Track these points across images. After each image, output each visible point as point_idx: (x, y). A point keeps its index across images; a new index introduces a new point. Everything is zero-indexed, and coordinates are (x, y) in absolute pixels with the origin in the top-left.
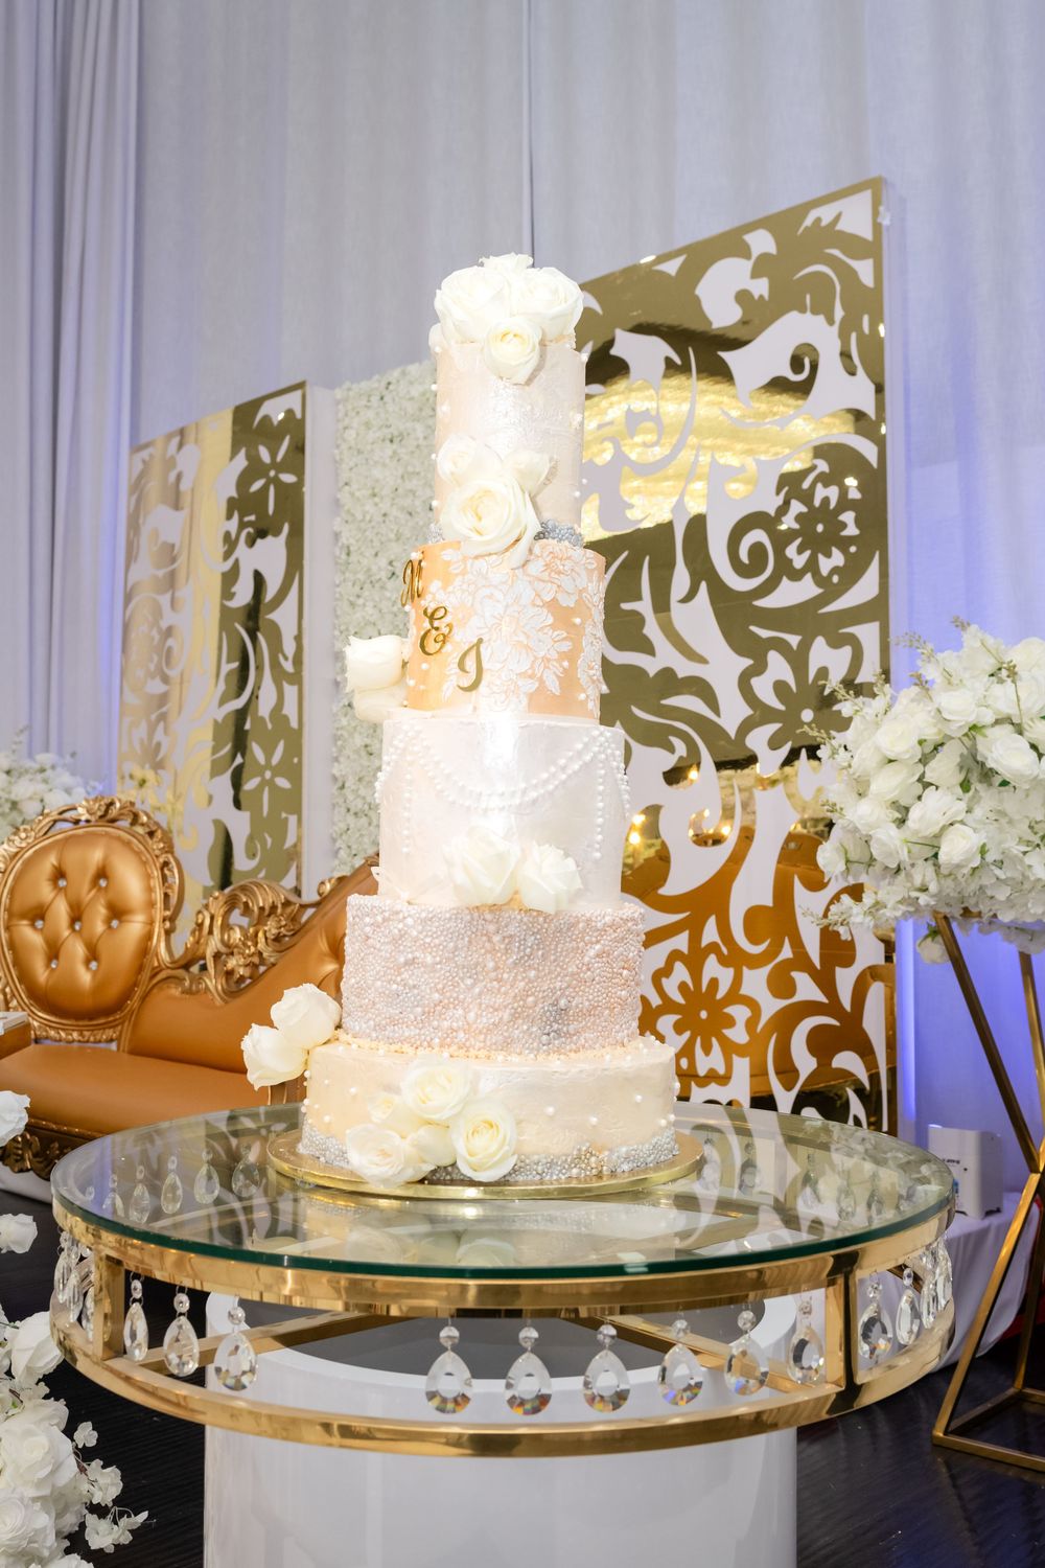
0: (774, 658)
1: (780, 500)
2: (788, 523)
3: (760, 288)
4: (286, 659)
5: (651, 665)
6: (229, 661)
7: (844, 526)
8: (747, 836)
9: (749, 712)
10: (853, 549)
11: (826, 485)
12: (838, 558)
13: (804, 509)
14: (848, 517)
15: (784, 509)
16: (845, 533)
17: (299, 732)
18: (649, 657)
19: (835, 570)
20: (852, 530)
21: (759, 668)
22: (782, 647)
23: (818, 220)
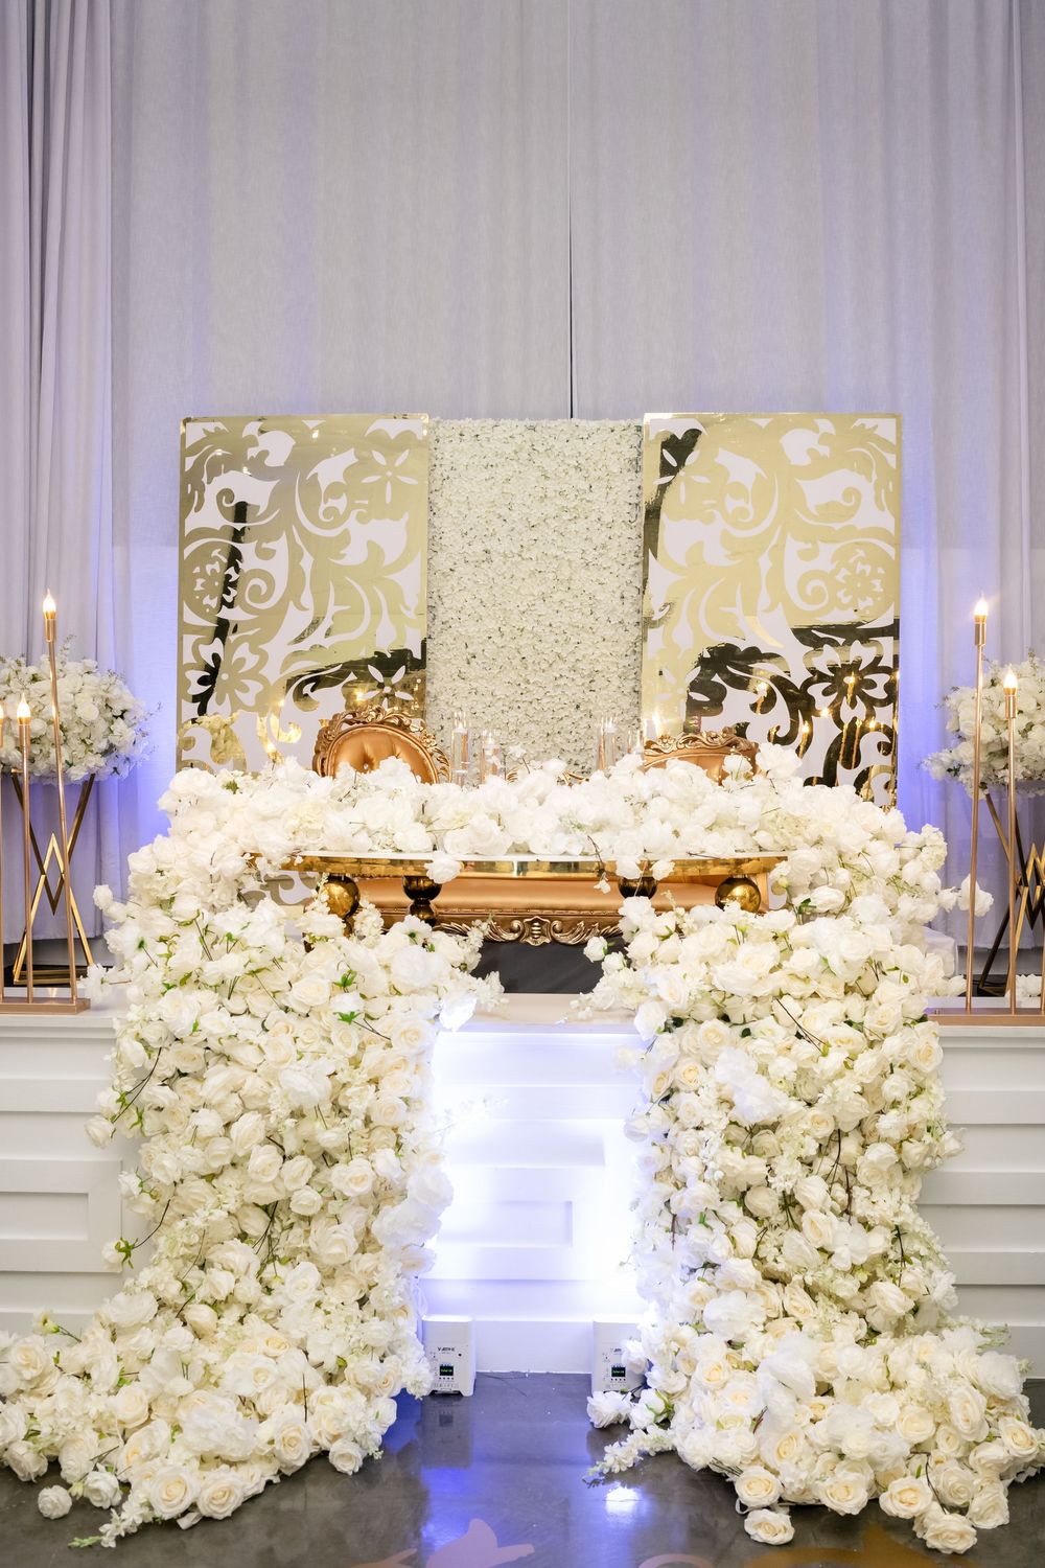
0: (828, 648)
1: (833, 567)
2: (839, 578)
3: (824, 450)
4: (408, 609)
7: (874, 586)
9: (810, 675)
10: (879, 599)
11: (864, 564)
12: (869, 602)
13: (849, 574)
14: (877, 582)
15: (836, 571)
16: (875, 590)
17: (422, 663)
19: (867, 607)
20: (879, 589)
22: (833, 643)
23: (863, 425)
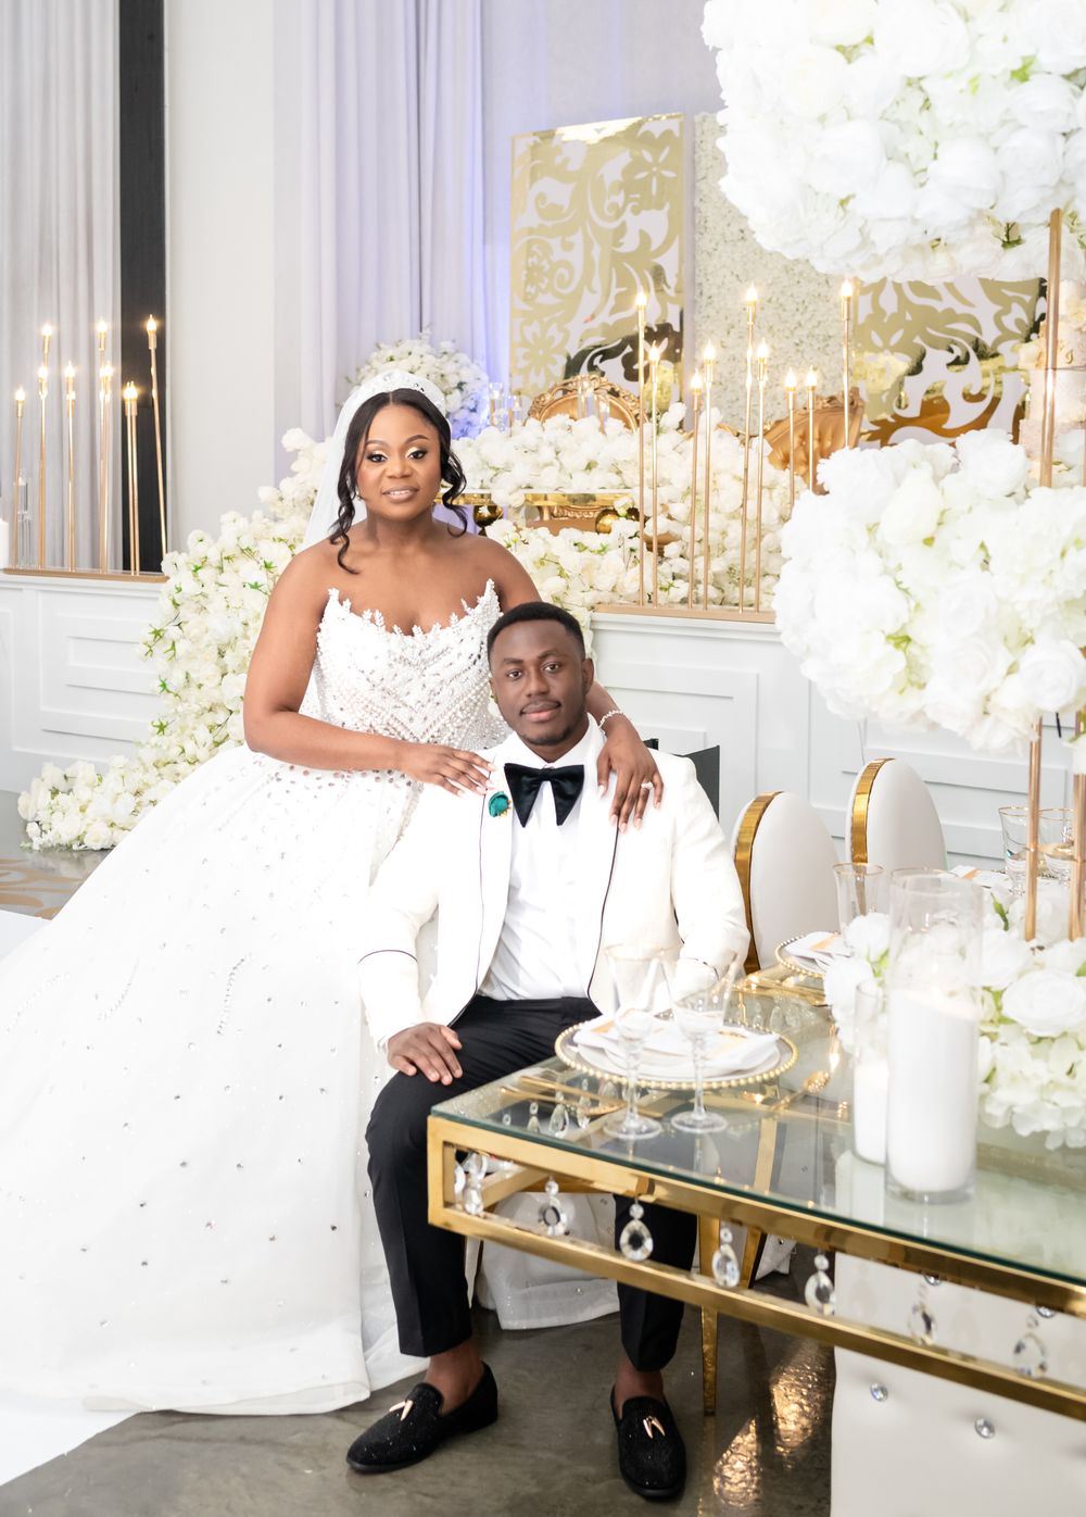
0: (1015, 306)
4: (669, 287)
5: (939, 307)
6: (618, 286)
8: (996, 401)
9: (1000, 333)
17: (680, 334)
18: (939, 303)
21: (1007, 311)
22: (1021, 302)
